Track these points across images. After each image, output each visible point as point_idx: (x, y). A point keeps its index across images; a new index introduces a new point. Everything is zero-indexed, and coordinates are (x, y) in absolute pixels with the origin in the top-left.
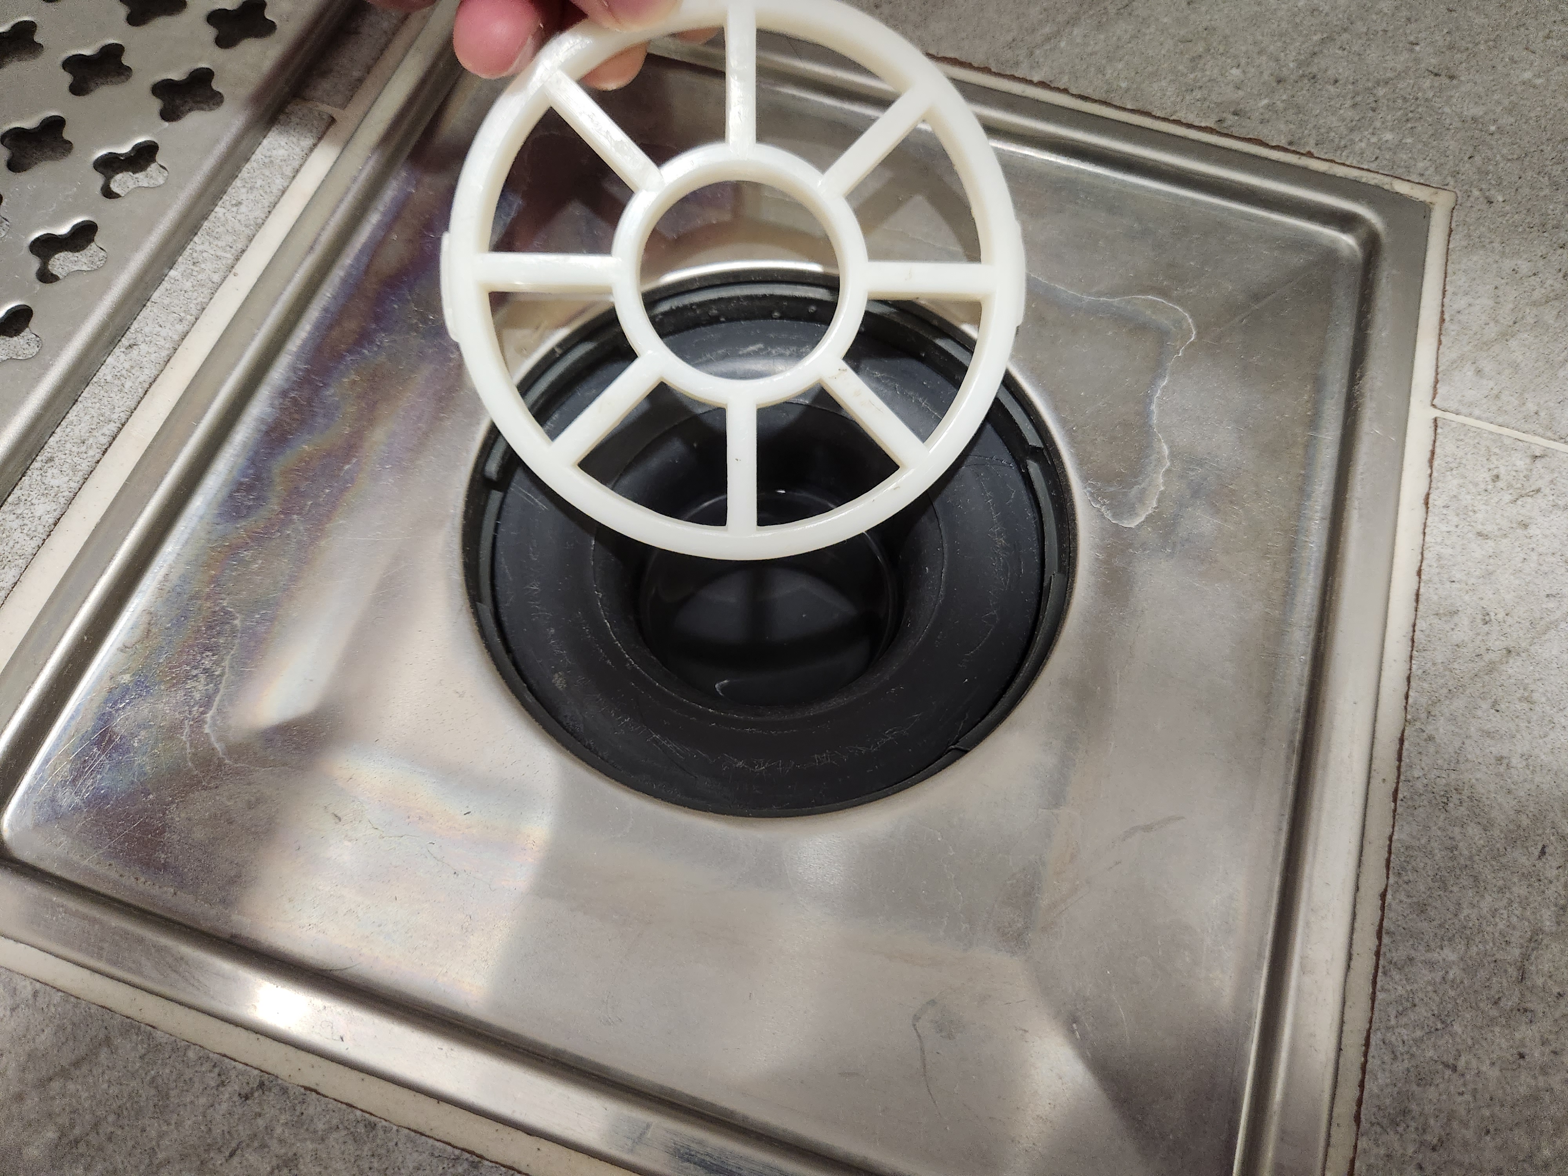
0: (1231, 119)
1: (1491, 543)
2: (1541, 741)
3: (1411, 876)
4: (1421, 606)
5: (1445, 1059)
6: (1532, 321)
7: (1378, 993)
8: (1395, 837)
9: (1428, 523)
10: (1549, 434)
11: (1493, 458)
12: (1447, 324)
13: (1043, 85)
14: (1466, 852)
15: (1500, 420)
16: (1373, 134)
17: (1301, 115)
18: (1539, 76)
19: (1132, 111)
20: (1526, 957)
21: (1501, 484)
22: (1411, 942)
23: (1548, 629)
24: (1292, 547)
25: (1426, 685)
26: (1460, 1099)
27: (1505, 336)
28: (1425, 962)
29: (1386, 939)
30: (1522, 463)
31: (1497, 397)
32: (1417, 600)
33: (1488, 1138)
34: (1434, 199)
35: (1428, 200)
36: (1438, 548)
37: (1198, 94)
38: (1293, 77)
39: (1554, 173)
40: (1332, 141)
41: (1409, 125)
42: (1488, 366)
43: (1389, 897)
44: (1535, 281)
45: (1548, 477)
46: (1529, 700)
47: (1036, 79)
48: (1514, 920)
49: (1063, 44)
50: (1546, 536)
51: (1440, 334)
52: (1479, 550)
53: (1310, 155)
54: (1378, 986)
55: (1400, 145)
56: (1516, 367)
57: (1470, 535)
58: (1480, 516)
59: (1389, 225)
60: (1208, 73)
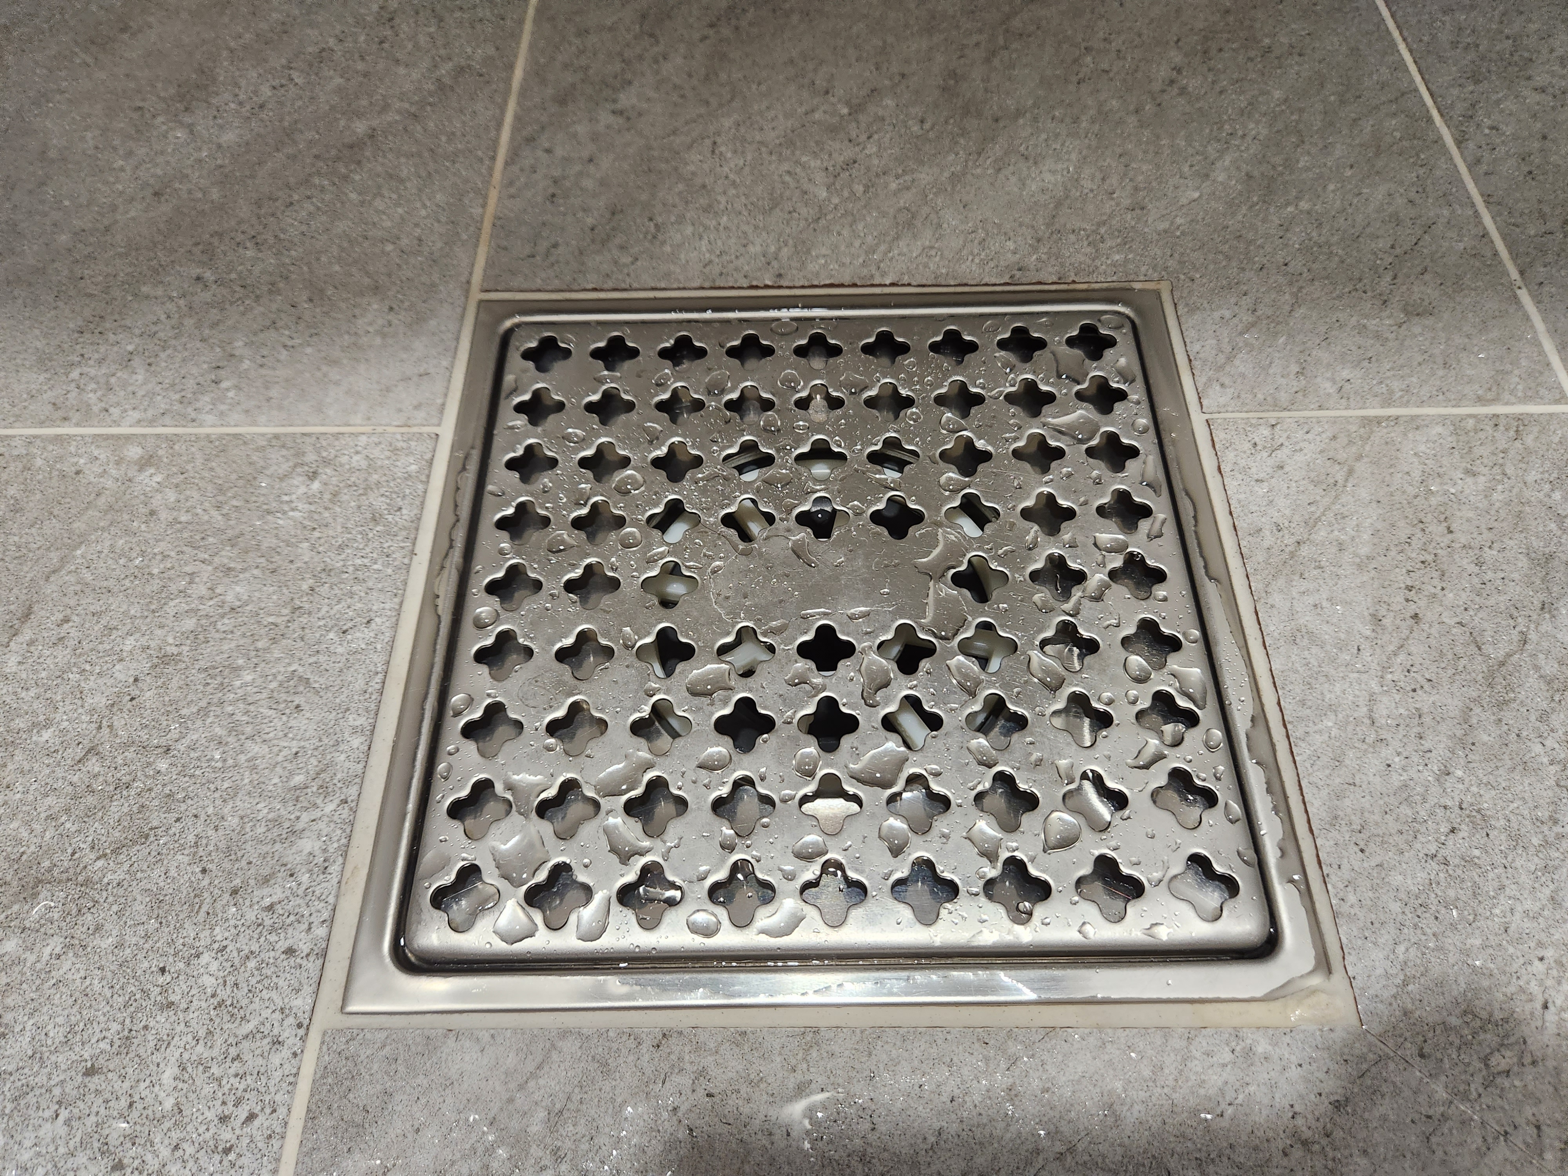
0: (1018, 274)
1: (1266, 484)
2: (1335, 588)
3: (1289, 688)
4: (1239, 533)
5: (1347, 781)
6: (1243, 345)
8: (1274, 669)
9: (1226, 483)
10: (1277, 409)
11: (1249, 434)
12: (1193, 362)
13: (893, 285)
14: (1316, 664)
15: (1245, 409)
16: (1107, 258)
17: (1059, 259)
19: (954, 285)
20: (1371, 710)
21: (1259, 448)
22: (1304, 723)
23: (1316, 523)
25: (1259, 577)
26: (1363, 800)
27: (1230, 359)
28: (1315, 732)
29: (1289, 727)
30: (1267, 431)
31: (1238, 396)
32: (1235, 529)
33: (1387, 816)
34: (1158, 286)
35: (1156, 289)
36: (1236, 496)
37: (991, 264)
38: (1046, 236)
40: (1085, 270)
41: (1127, 246)
42: (1227, 381)
43: (1282, 703)
44: (1236, 320)
45: (1285, 435)
46: (1320, 567)
47: (888, 282)
48: (1357, 692)
49: (896, 255)
50: (1296, 470)
51: (1192, 369)
52: (1260, 490)
53: (1074, 282)
55: (1126, 261)
56: (1243, 375)
57: (1252, 483)
58: (1254, 470)
59: (1138, 313)
60: (993, 249)
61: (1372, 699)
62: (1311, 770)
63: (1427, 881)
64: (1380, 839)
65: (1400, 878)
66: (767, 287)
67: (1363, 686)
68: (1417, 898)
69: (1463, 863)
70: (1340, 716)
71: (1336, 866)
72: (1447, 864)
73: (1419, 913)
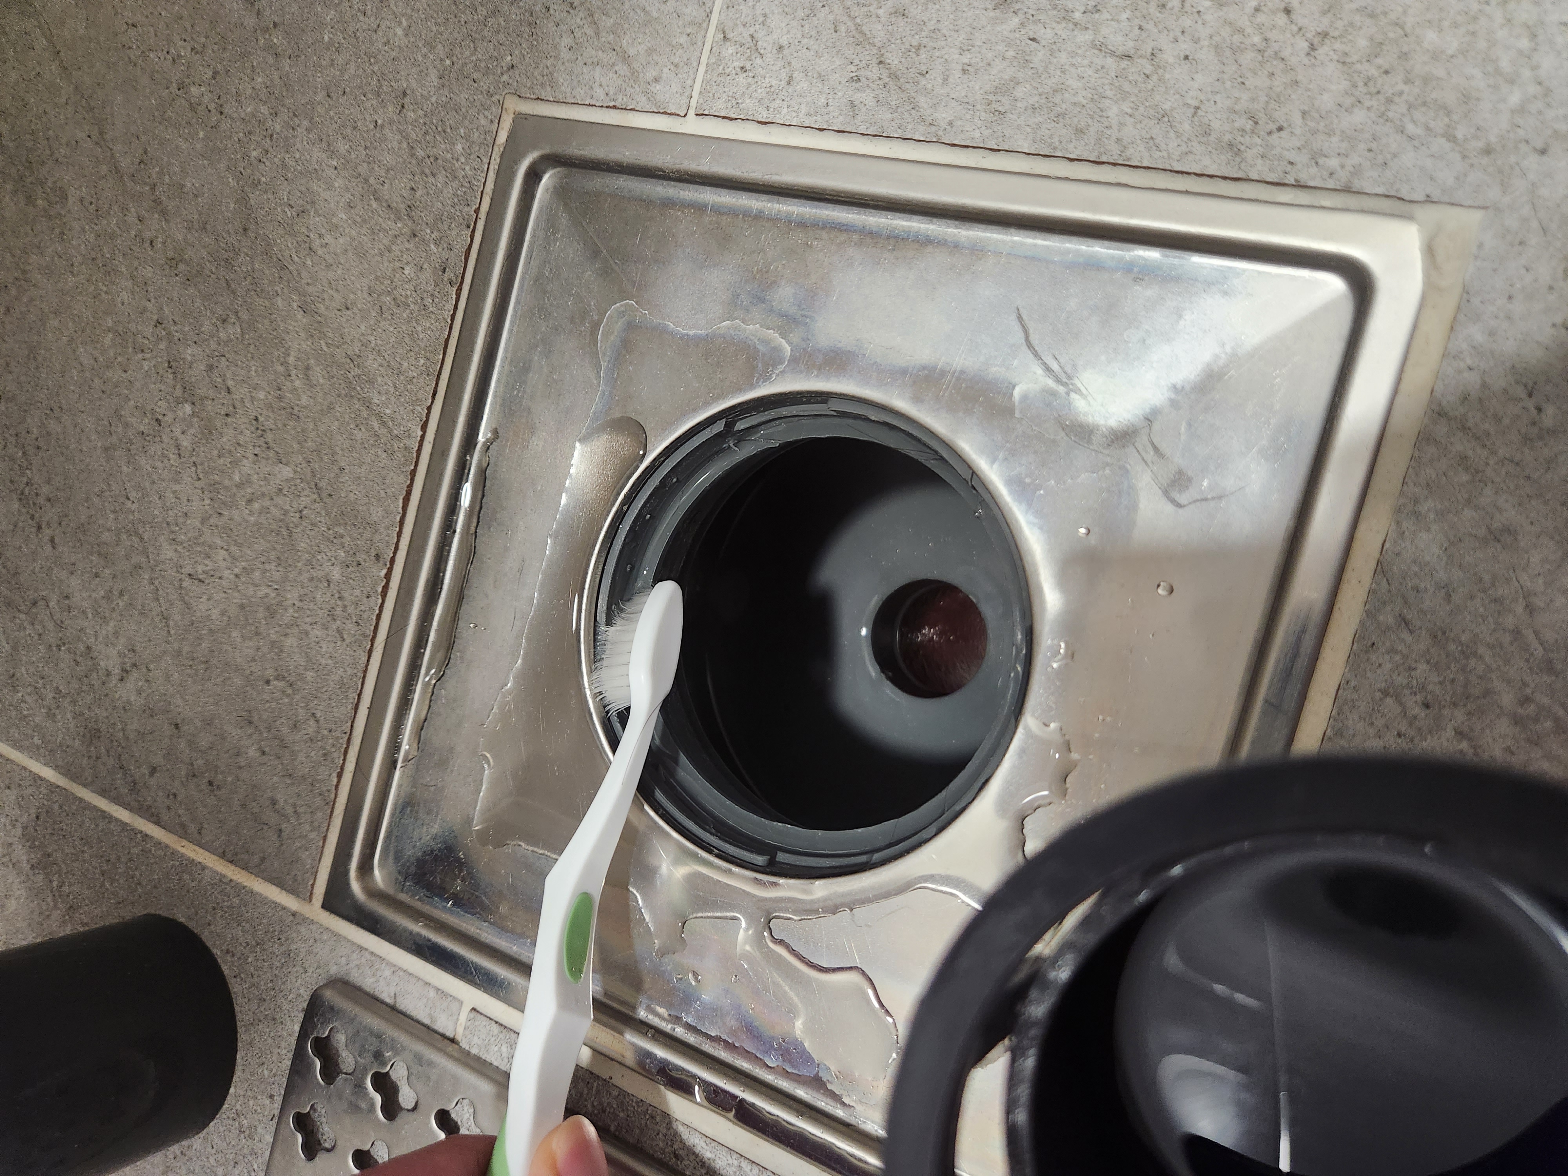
0: (449, 275)
1: (795, 74)
2: (949, 40)
3: (1056, 140)
4: (848, 130)
5: (1190, 115)
6: (612, 36)
7: (1144, 165)
8: (1027, 151)
9: (782, 122)
10: (705, 25)
11: (727, 71)
12: (618, 104)
13: (424, 428)
14: (1036, 98)
15: (695, 64)
16: (458, 160)
17: (443, 218)
18: (400, 23)
19: (444, 354)
20: (1113, 53)
21: (748, 67)
22: (1105, 140)
23: (862, 32)
24: (803, 224)
25: (910, 126)
26: (1219, 104)
27: (626, 59)
28: (1119, 131)
29: (1104, 159)
30: (730, 48)
31: (676, 66)
32: (843, 132)
33: (1247, 83)
34: (511, 111)
35: (512, 116)
36: (801, 115)
37: (428, 301)
38: (410, 223)
39: (485, 13)
40: (465, 192)
41: (449, 130)
42: (651, 73)
43: (1071, 156)
44: (578, 34)
45: (741, 29)
46: (918, 48)
47: (420, 433)
48: (1086, 62)
49: (388, 411)
50: (788, 32)
51: (626, 109)
52: (802, 84)
53: (477, 211)
54: (1139, 164)
55: (466, 138)
56: (651, 51)
57: (790, 90)
58: (774, 83)
59: (534, 148)
60: (409, 293)
61: (1100, 47)
62: (1165, 154)
63: (1340, 66)
64: (1272, 105)
65: (1326, 97)
66: (388, 576)
67: (1079, 52)
68: (1355, 86)
69: (1330, 15)
70: (1109, 93)
71: (1290, 166)
72: (1325, 35)
73: (1374, 90)
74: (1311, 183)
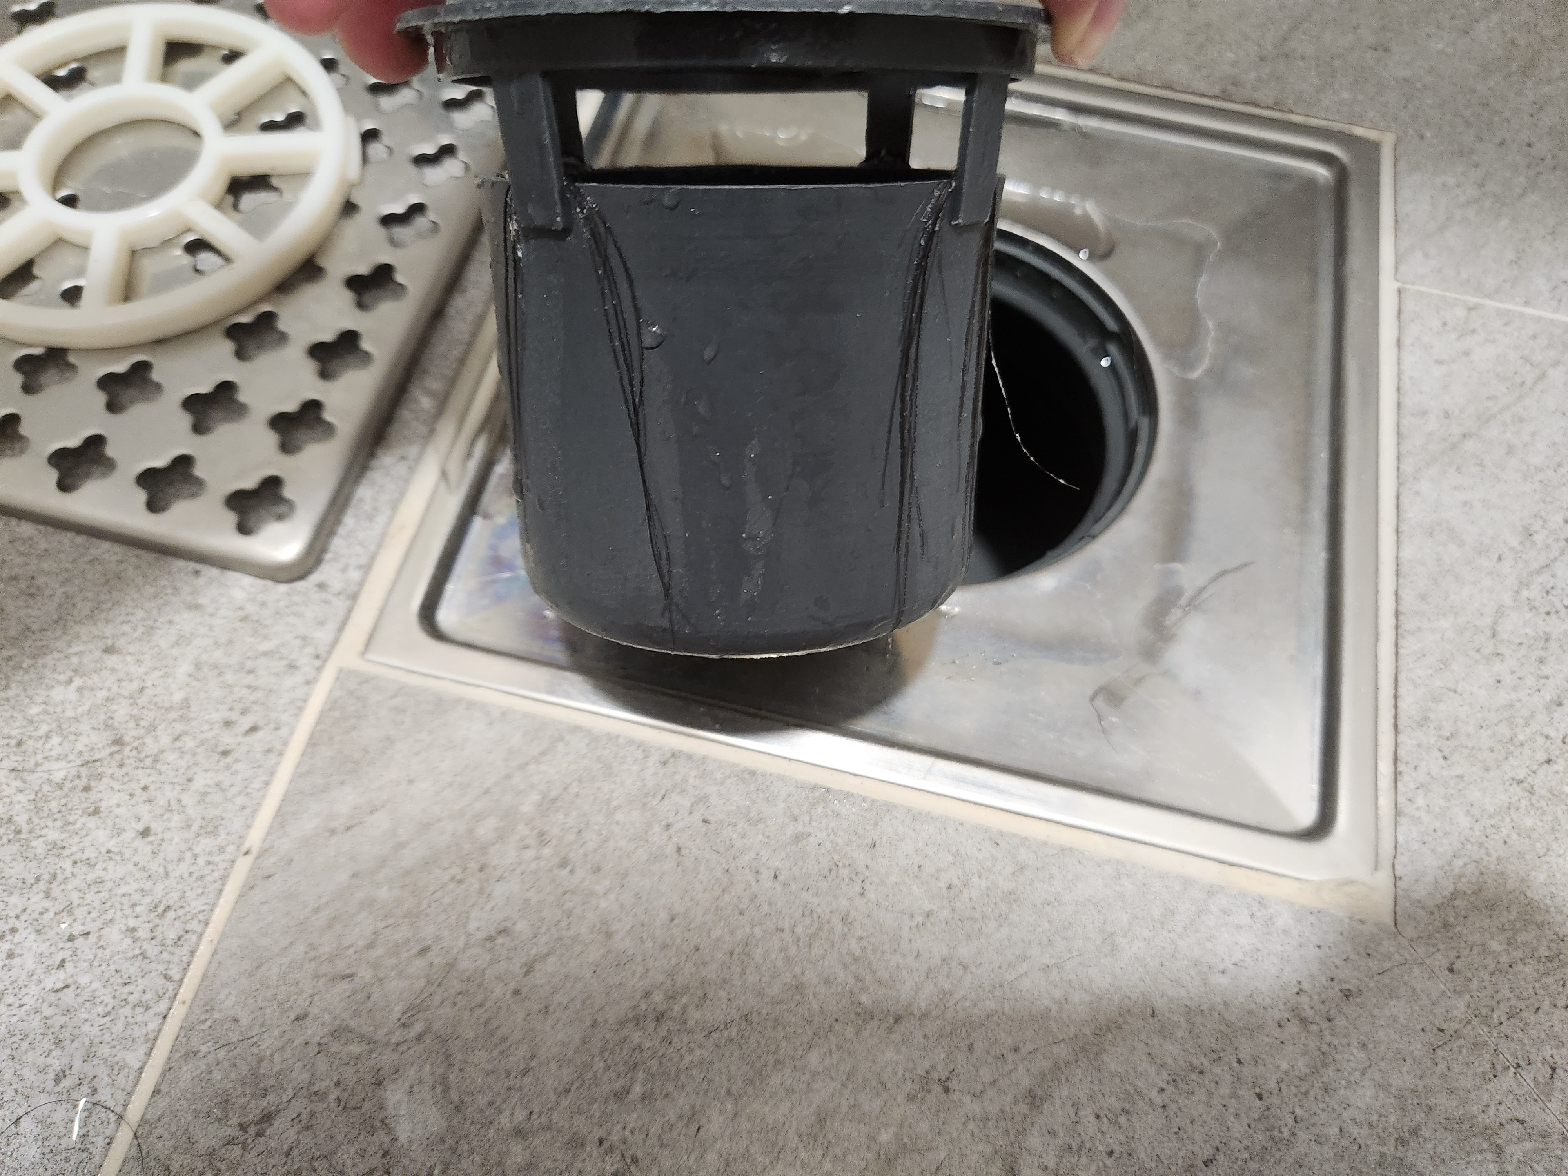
0: (1230, 89)
1: (1445, 367)
2: (1491, 490)
3: (1413, 579)
4: (1402, 411)
5: (1448, 686)
6: (1459, 218)
9: (1401, 357)
10: (1478, 294)
11: (1441, 312)
12: (1400, 224)
14: (1448, 562)
15: (1443, 286)
16: (1334, 94)
17: (1281, 83)
19: (1159, 87)
21: (1448, 328)
22: (1418, 618)
23: (1489, 419)
24: (1308, 382)
25: (1410, 460)
26: (1460, 709)
27: (1441, 229)
28: (1429, 629)
29: (1401, 617)
30: (1461, 313)
31: (1440, 271)
32: (1399, 408)
34: (1382, 138)
35: (1378, 139)
36: (1409, 373)
37: (1204, 72)
38: (1272, 56)
40: (1305, 100)
41: (1359, 86)
42: (1431, 251)
43: (1400, 592)
44: (1458, 191)
45: (1480, 322)
46: (1481, 465)
48: (1485, 600)
50: (1482, 360)
51: (1396, 232)
52: (1438, 372)
55: (1354, 101)
56: (1451, 250)
57: (1430, 362)
58: (1436, 350)
59: (1353, 158)
60: (1210, 56)
62: (1412, 665)
63: (1506, 805)
64: (1465, 752)
65: (1478, 794)
67: (1493, 596)
68: (1491, 817)
69: (1550, 796)
70: (1460, 620)
71: (1413, 767)
72: (1532, 792)
73: (1489, 832)
74: (1399, 784)
